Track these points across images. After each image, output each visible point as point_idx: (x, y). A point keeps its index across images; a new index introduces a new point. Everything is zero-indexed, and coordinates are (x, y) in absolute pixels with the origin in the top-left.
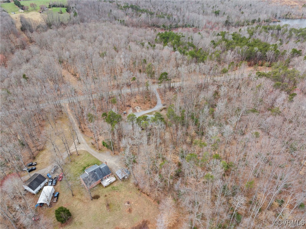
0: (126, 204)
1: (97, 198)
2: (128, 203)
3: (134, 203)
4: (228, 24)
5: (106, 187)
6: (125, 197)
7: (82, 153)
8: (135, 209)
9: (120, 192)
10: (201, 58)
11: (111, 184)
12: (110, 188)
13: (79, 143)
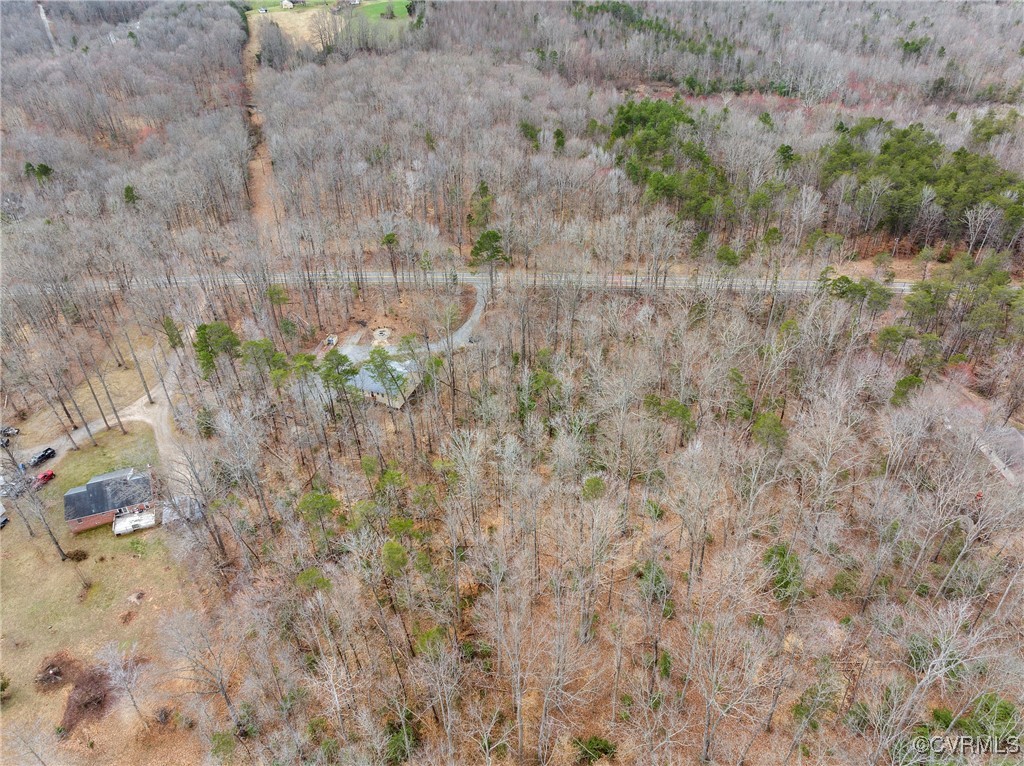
0: (133, 598)
1: (79, 560)
2: (140, 596)
3: (153, 602)
4: (943, 93)
5: (119, 535)
6: (144, 576)
7: (137, 430)
8: (143, 617)
9: (143, 559)
10: (693, 202)
11: (137, 531)
12: (127, 541)
13: (152, 403)
